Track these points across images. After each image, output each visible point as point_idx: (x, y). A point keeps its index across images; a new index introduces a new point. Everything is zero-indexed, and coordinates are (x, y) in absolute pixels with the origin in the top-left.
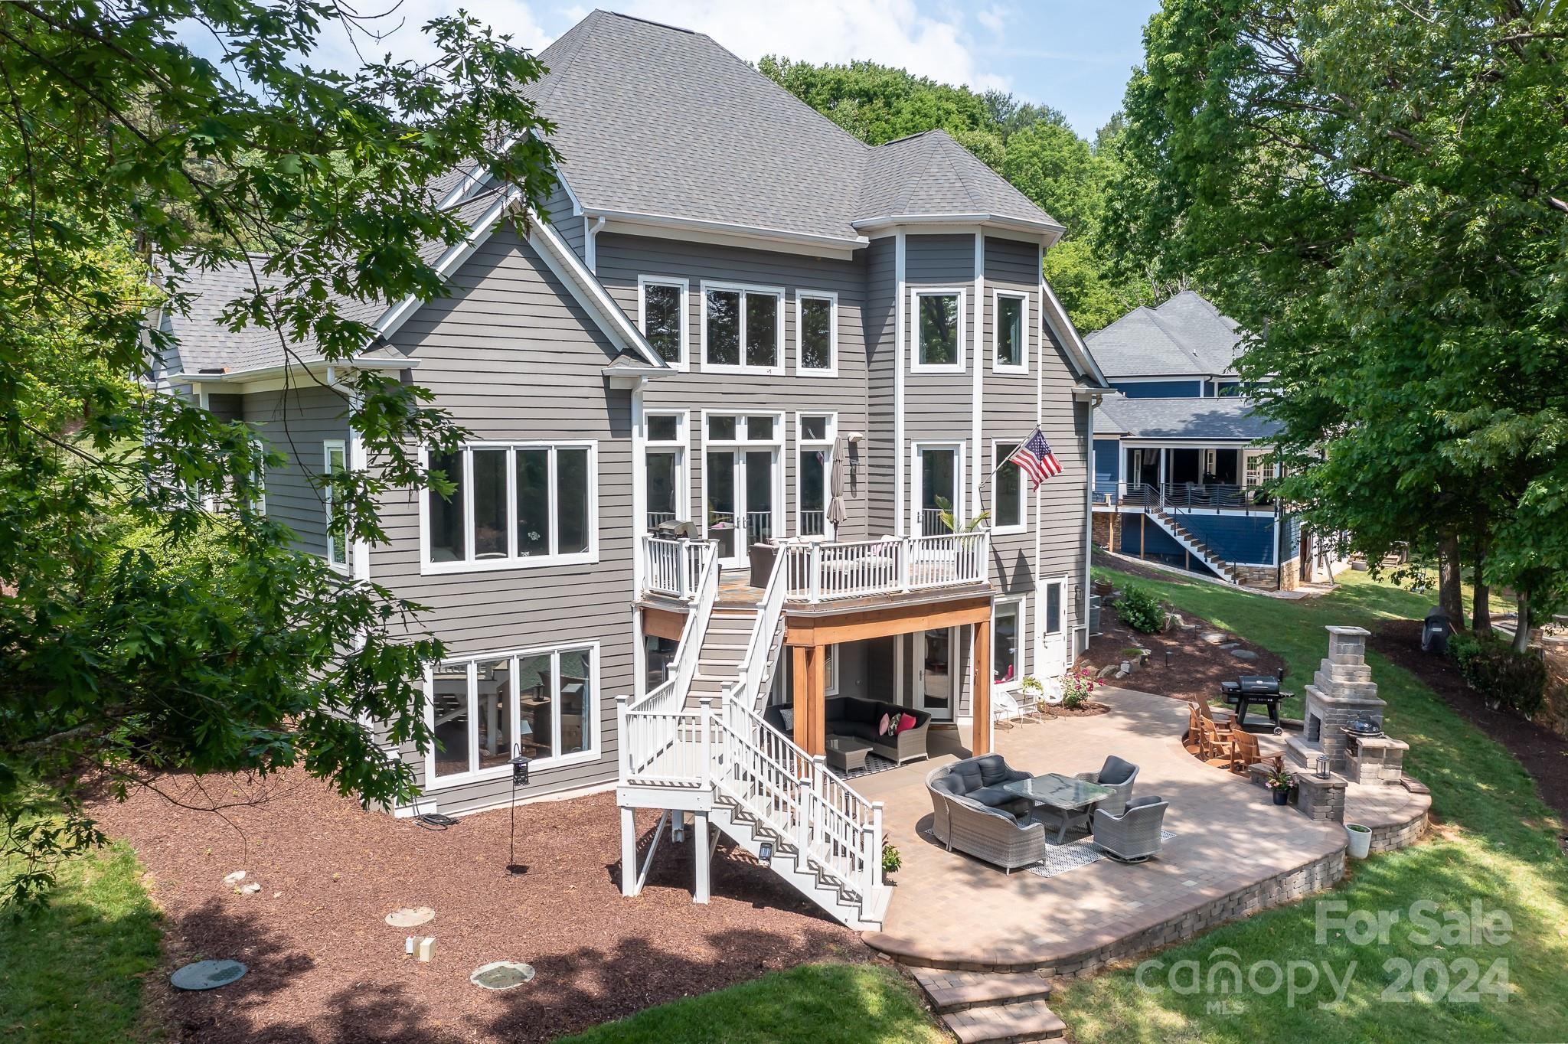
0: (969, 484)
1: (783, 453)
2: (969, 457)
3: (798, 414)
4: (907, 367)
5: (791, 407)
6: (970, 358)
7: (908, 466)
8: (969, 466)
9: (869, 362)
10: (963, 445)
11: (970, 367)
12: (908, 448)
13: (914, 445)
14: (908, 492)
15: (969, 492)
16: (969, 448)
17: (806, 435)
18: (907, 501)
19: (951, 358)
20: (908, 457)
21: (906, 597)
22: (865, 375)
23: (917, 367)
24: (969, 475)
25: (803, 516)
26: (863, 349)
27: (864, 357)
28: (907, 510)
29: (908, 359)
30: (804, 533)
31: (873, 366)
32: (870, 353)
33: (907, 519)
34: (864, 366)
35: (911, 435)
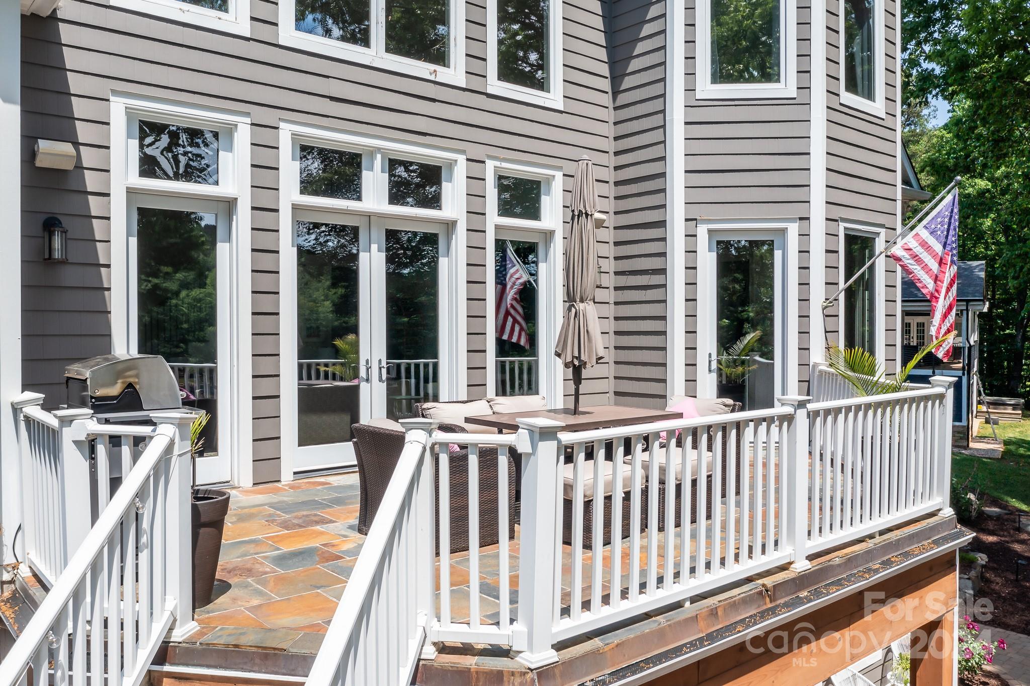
0: (804, 300)
1: (461, 238)
2: (804, 252)
3: (490, 166)
4: (690, 90)
5: (477, 152)
6: (804, 72)
7: (691, 268)
8: (804, 268)
9: (616, 93)
10: (793, 229)
11: (804, 88)
12: (691, 236)
13: (702, 231)
14: (691, 316)
15: (804, 317)
16: (804, 235)
17: (505, 209)
18: (691, 332)
19: (769, 74)
20: (691, 252)
21: (803, 581)
22: (609, 115)
23: (707, 88)
24: (804, 284)
25: (501, 367)
26: (605, 70)
27: (606, 85)
28: (691, 349)
29: (690, 74)
30: (502, 390)
31: (623, 99)
32: (616, 78)
33: (691, 365)
34: (606, 99)
35: (696, 212)
